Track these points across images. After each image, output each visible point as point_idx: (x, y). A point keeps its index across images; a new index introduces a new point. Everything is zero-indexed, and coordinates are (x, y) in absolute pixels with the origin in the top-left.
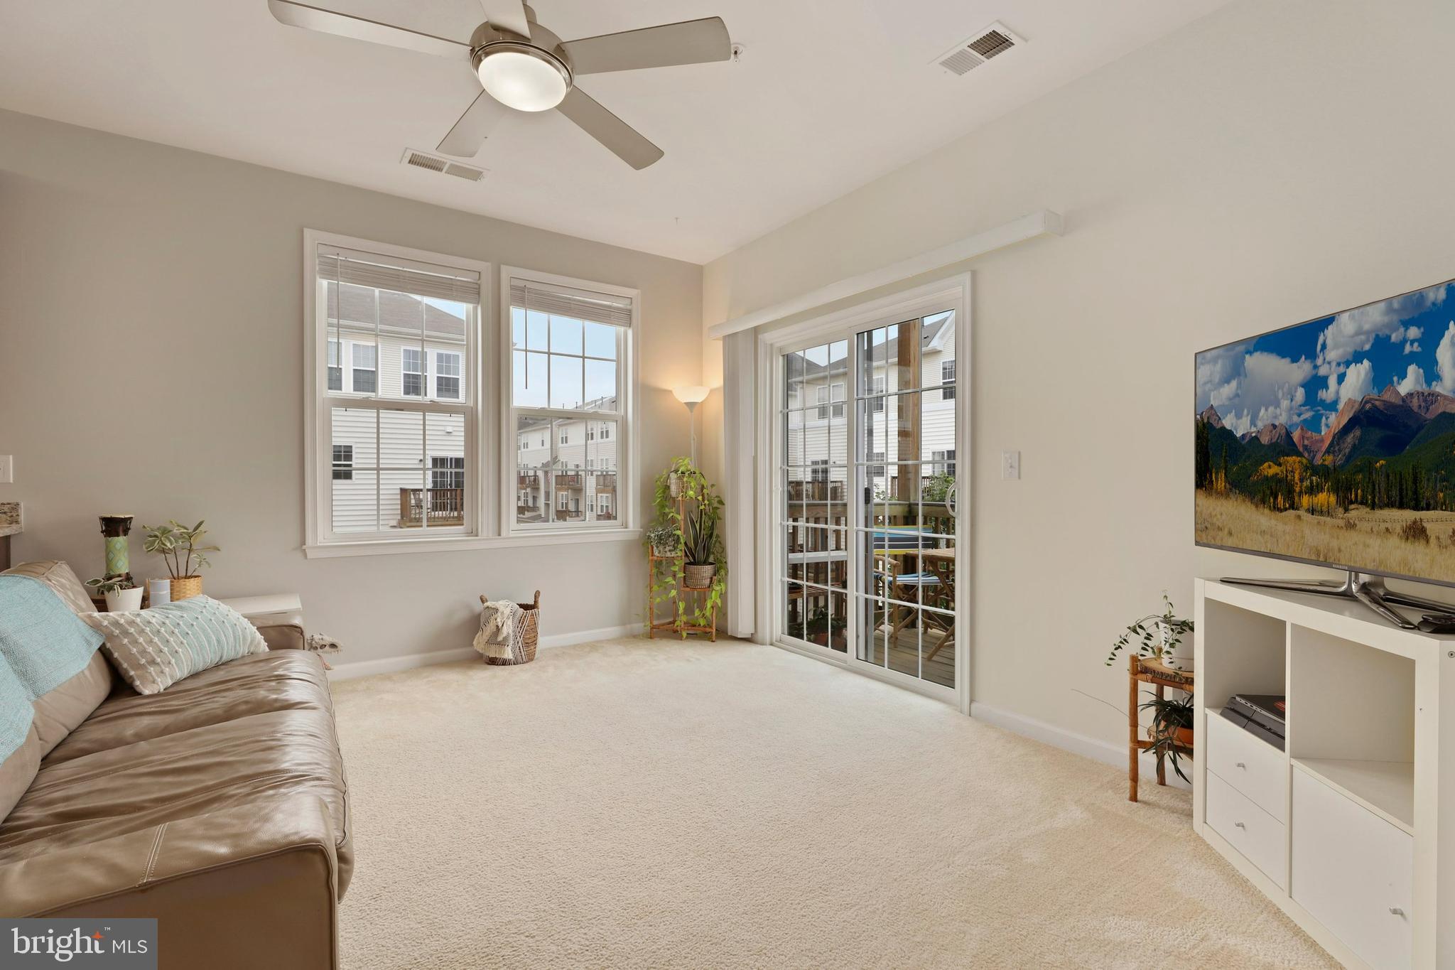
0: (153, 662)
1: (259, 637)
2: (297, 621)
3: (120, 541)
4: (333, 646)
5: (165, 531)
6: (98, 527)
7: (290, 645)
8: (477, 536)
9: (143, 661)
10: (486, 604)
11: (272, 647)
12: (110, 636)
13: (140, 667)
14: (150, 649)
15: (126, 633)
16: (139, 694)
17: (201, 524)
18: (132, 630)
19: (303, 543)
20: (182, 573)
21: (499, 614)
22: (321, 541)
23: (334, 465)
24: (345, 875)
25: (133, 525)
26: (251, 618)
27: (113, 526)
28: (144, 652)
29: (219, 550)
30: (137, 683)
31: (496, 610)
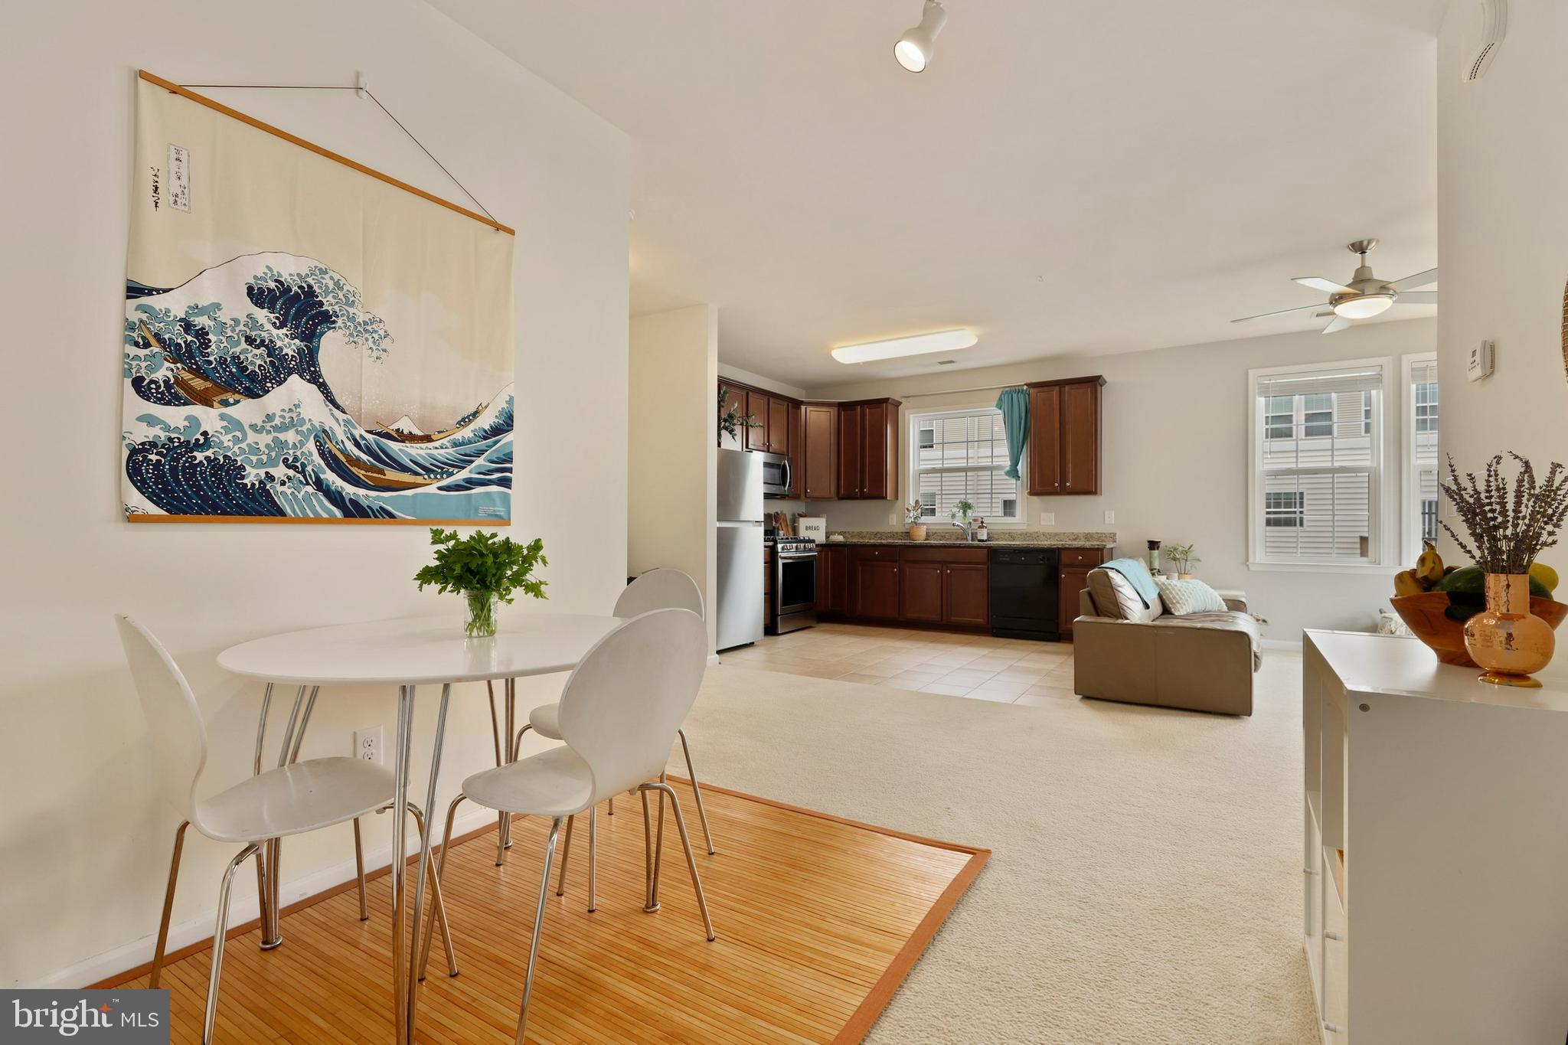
0: (1179, 603)
1: (1223, 603)
2: (1243, 600)
3: (1156, 553)
4: (1264, 621)
5: (1175, 549)
6: (1147, 545)
7: (1239, 609)
8: (1380, 564)
9: (1174, 601)
10: (1383, 615)
11: (1230, 609)
12: (1161, 589)
13: (1173, 603)
14: (1177, 597)
15: (1167, 589)
16: (1172, 614)
17: (1192, 546)
18: (1170, 588)
19: (1248, 561)
20: (1183, 572)
21: (1393, 622)
22: (1258, 561)
23: (1268, 513)
24: (1258, 664)
25: (1161, 545)
26: (1220, 596)
27: (1153, 545)
28: (1174, 597)
29: (1199, 560)
30: (1173, 610)
31: (1391, 619)
